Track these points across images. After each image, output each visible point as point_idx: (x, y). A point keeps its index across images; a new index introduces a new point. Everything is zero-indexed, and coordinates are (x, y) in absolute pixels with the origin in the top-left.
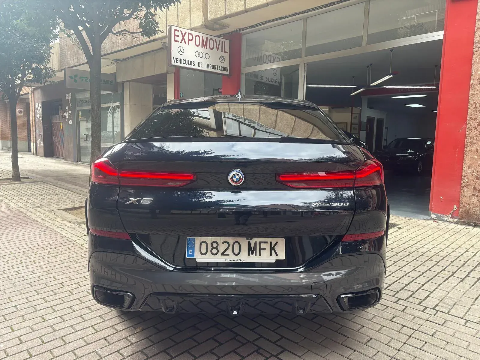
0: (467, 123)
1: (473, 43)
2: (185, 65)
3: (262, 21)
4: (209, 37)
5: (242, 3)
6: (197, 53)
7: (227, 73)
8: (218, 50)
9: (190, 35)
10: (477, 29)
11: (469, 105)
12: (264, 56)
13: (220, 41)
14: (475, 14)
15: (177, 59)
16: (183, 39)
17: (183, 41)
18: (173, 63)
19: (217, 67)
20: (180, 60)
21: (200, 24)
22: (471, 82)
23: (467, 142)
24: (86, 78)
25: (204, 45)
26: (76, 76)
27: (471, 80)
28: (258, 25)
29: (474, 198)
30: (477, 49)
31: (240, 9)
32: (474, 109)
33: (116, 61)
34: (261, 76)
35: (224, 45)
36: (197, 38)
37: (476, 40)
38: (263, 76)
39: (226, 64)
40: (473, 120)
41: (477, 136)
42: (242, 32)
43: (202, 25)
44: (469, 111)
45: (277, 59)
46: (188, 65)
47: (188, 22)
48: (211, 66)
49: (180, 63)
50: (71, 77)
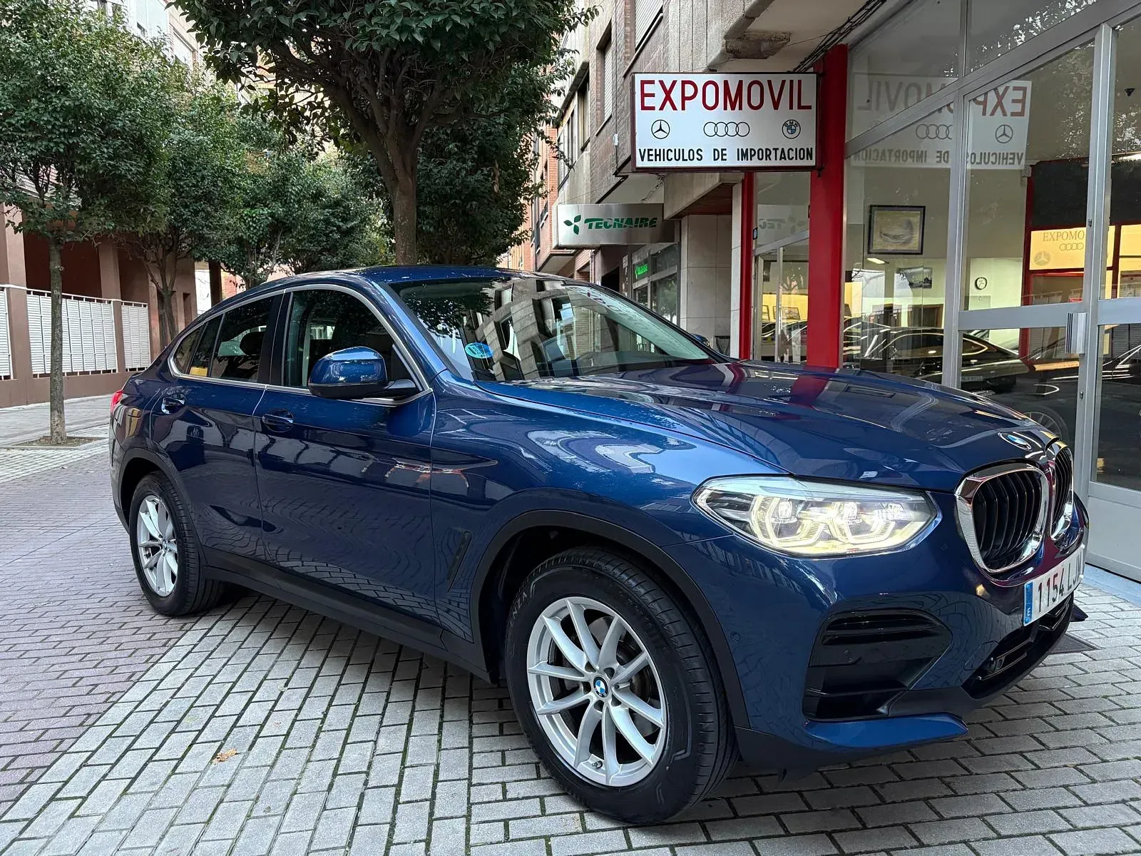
2: (673, 164)
4: (747, 80)
7: (812, 163)
8: (776, 105)
9: (686, 85)
13: (784, 82)
15: (648, 152)
16: (668, 98)
17: (668, 103)
18: (639, 164)
20: (658, 153)
21: (719, 52)
24: (602, 220)
25: (733, 100)
26: (578, 219)
33: (657, 174)
34: (940, 152)
35: (796, 88)
36: (710, 89)
38: (947, 152)
39: (807, 139)
42: (847, 40)
43: (722, 53)
46: (683, 160)
47: (704, 51)
48: (753, 153)
49: (660, 160)
50: (568, 223)
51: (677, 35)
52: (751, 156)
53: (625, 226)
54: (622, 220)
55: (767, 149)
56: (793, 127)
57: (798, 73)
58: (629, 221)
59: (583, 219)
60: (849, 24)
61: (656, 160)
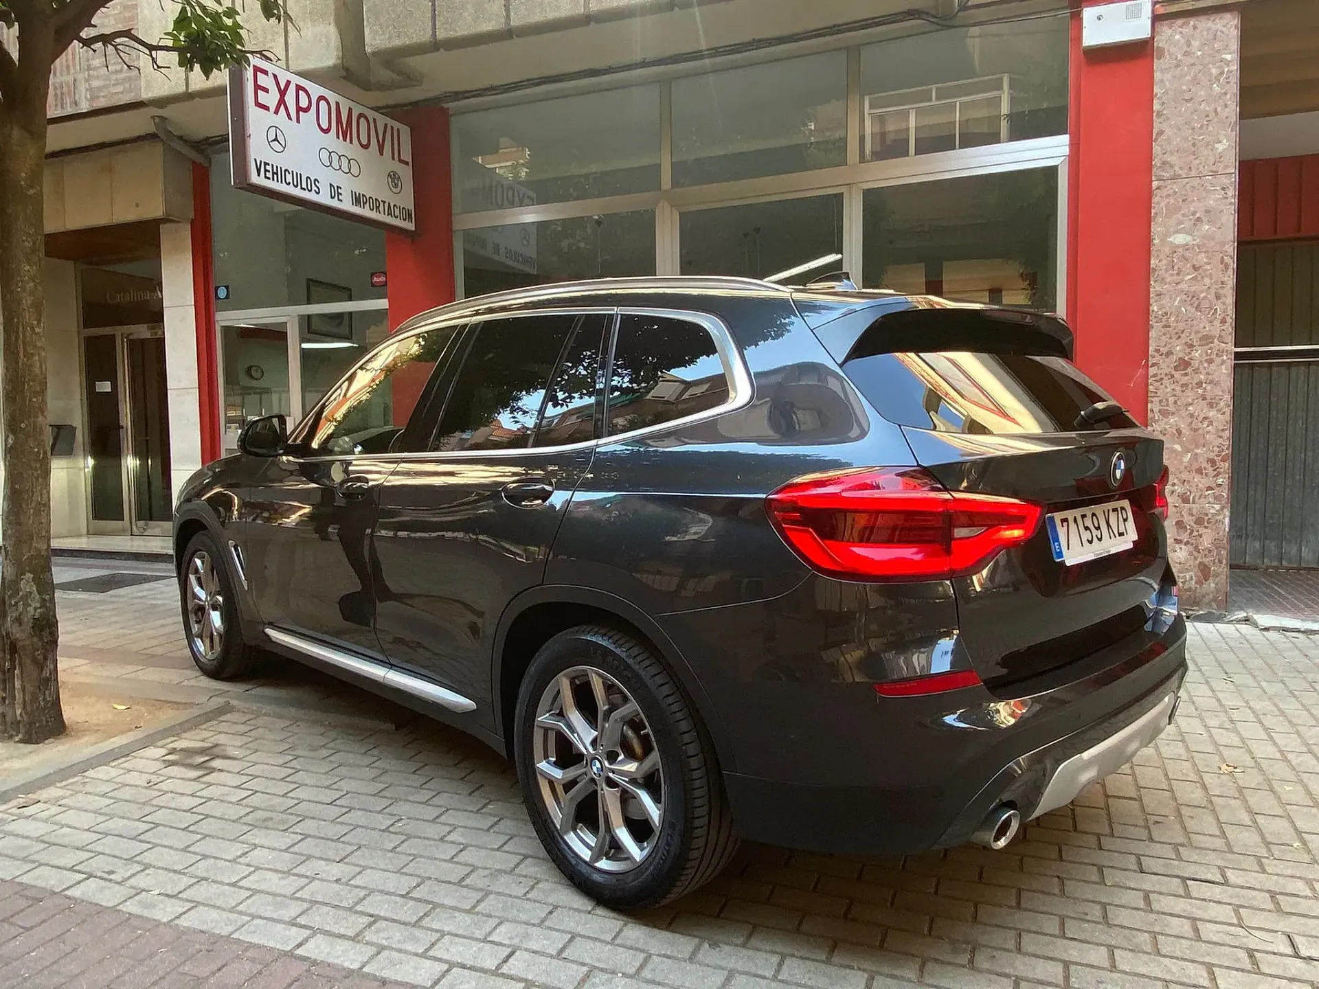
0: (1150, 363)
1: (1150, 167)
2: (291, 190)
3: (530, 77)
4: (358, 110)
5: (497, 7)
6: (325, 154)
7: (411, 226)
8: (382, 154)
9: (301, 92)
10: (1157, 134)
11: (1151, 318)
12: (496, 187)
13: (386, 125)
14: (1151, 97)
15: (265, 167)
16: (282, 101)
17: (282, 109)
18: (255, 179)
19: (382, 204)
20: (275, 171)
22: (1152, 262)
23: (1152, 411)
25: (345, 132)
27: (1152, 259)
28: (515, 86)
29: (1181, 548)
30: (1161, 183)
31: (486, 27)
32: (1164, 330)
34: (494, 243)
35: (396, 138)
36: (323, 103)
37: (1156, 162)
38: (498, 245)
39: (406, 200)
40: (1164, 356)
41: (1175, 396)
42: (452, 105)
43: (335, 66)
44: (1152, 334)
45: (526, 200)
46: (302, 188)
48: (365, 200)
49: (278, 181)
52: (363, 203)
55: (376, 199)
56: (396, 181)
61: (273, 180)
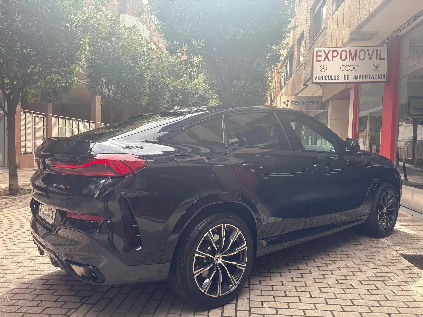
2: (328, 81)
4: (359, 49)
6: (343, 68)
7: (385, 80)
8: (370, 58)
9: (334, 52)
13: (374, 50)
15: (318, 77)
16: (327, 57)
17: (326, 59)
18: (314, 81)
20: (322, 77)
21: (348, 39)
24: (298, 101)
25: (352, 57)
26: (288, 101)
28: (409, 23)
33: (320, 85)
35: (379, 52)
36: (344, 53)
39: (383, 70)
42: (400, 34)
46: (332, 79)
47: (342, 39)
48: (360, 76)
49: (323, 80)
50: (284, 103)
51: (330, 33)
52: (359, 78)
53: (306, 104)
54: (305, 102)
55: (366, 75)
56: (377, 67)
57: (380, 46)
58: (308, 102)
59: (290, 101)
60: (402, 28)
61: (321, 80)
